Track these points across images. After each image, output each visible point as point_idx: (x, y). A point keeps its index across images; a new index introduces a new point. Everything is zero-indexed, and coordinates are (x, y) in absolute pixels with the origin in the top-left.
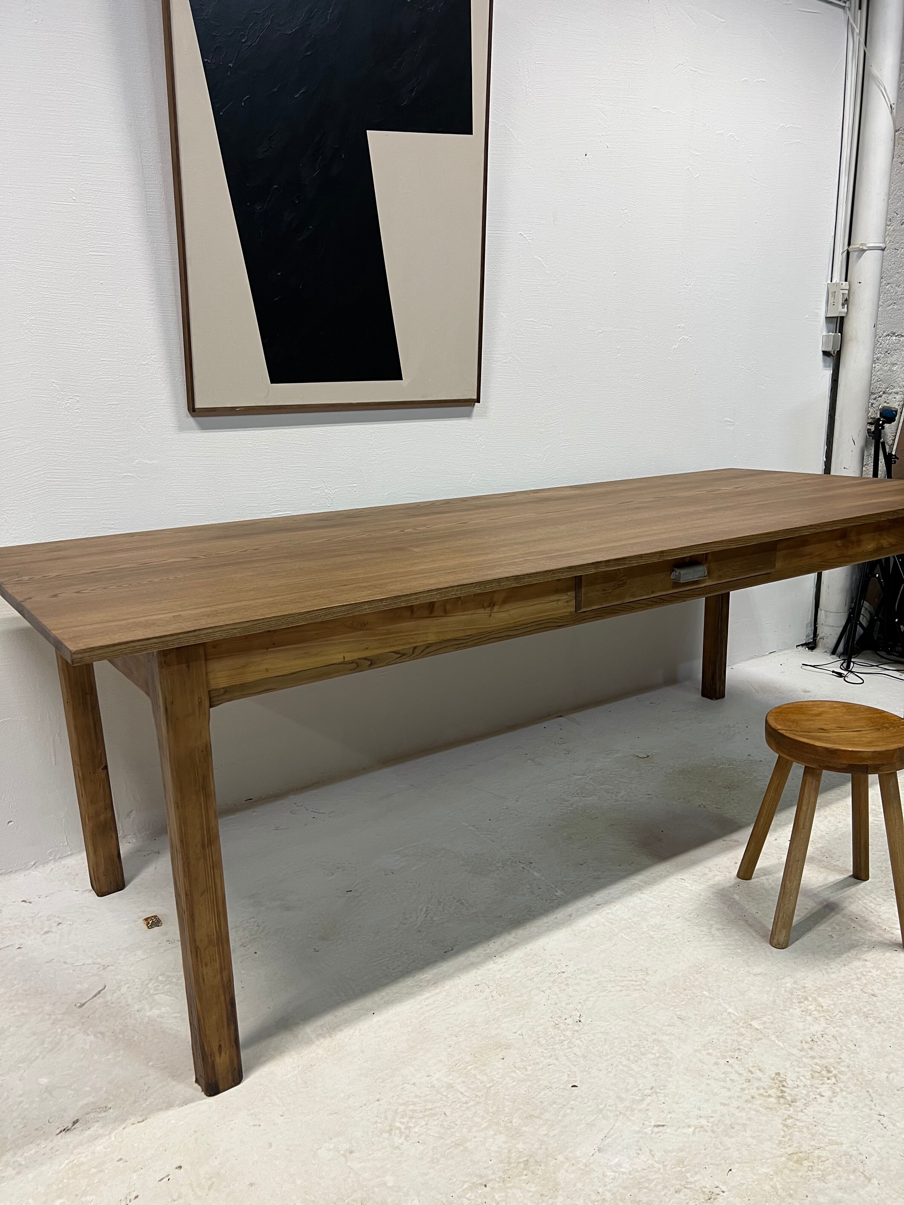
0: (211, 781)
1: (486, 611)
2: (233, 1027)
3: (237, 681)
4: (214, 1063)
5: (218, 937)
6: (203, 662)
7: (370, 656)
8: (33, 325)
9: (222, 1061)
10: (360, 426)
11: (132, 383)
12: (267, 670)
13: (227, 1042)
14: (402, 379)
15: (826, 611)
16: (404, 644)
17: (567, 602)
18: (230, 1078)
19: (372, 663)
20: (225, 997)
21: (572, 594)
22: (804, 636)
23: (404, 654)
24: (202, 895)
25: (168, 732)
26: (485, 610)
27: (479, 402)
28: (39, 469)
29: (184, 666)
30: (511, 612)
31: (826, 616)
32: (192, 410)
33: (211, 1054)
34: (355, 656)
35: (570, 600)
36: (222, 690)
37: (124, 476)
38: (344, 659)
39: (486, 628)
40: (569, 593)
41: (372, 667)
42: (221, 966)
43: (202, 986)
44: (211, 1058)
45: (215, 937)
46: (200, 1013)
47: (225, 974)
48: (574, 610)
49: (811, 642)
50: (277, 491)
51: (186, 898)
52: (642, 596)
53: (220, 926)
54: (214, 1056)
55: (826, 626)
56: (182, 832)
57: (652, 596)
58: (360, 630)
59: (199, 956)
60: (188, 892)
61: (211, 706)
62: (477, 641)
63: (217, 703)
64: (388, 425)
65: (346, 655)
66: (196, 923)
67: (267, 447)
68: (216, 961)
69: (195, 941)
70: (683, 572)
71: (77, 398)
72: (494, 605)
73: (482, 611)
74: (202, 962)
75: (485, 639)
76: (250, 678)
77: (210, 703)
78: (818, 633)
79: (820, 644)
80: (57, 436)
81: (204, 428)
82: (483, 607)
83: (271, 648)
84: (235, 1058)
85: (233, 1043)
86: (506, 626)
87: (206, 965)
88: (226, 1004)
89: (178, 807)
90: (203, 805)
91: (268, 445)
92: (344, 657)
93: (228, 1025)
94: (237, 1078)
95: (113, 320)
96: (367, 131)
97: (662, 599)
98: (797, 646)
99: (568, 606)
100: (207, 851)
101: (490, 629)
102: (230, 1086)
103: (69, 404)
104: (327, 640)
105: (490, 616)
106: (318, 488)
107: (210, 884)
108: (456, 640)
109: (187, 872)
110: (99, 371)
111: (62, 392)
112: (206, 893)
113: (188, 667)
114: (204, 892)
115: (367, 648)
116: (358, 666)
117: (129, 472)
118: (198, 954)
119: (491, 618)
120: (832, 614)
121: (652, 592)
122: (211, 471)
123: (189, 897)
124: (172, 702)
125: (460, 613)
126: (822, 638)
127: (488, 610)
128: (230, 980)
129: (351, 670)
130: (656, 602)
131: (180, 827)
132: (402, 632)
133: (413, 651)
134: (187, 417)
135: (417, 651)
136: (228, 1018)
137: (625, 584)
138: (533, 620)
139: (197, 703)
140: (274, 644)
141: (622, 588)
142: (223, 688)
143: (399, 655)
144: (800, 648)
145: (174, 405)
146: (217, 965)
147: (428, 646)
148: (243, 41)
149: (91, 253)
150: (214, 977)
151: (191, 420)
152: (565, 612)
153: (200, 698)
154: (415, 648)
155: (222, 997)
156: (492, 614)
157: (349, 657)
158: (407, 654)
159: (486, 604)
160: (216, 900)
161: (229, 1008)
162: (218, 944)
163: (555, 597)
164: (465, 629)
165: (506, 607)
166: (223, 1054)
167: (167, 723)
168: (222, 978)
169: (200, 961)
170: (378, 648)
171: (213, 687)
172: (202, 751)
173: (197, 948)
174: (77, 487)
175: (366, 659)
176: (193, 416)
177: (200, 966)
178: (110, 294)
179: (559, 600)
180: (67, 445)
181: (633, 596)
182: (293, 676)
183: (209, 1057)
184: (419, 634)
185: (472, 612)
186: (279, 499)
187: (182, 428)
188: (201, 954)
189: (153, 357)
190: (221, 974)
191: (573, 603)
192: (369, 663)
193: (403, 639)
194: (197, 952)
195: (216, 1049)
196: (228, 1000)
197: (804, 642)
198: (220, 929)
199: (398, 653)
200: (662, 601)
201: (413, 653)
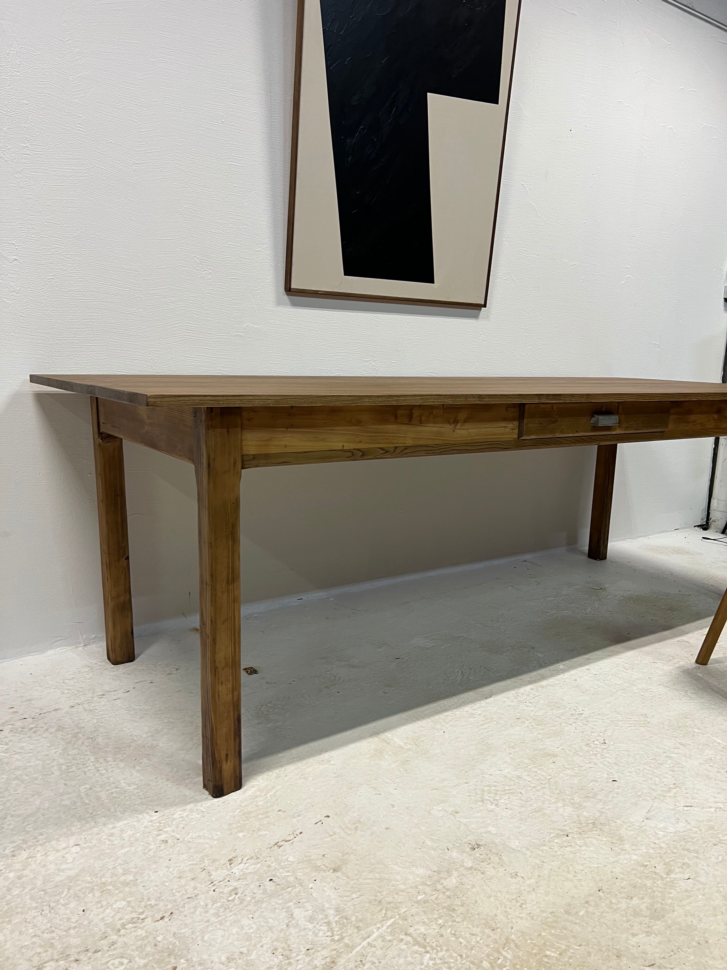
0: (238, 529)
1: (451, 427)
2: (238, 741)
3: (264, 451)
4: (221, 768)
5: (233, 661)
6: (239, 429)
7: (364, 449)
8: (186, 212)
9: (227, 767)
10: (401, 316)
11: (248, 264)
12: (286, 446)
13: (233, 752)
14: (434, 283)
15: (718, 500)
16: (388, 443)
17: (512, 429)
18: (233, 784)
19: (364, 454)
20: (234, 713)
21: (516, 423)
22: (700, 519)
23: (387, 452)
24: (223, 624)
25: (209, 483)
26: (450, 425)
27: (485, 307)
28: (178, 322)
29: (225, 430)
30: (470, 431)
31: (718, 503)
32: (288, 290)
33: (219, 761)
34: (351, 446)
35: (515, 429)
36: (251, 456)
37: (236, 335)
38: (343, 447)
39: (449, 440)
40: (514, 423)
41: (363, 458)
42: (233, 686)
43: (217, 700)
44: (220, 764)
45: (231, 660)
46: (214, 724)
47: (236, 693)
48: (517, 437)
49: (705, 524)
50: (340, 360)
51: (211, 624)
52: (569, 433)
53: (235, 652)
54: (222, 763)
55: (717, 511)
56: (212, 567)
57: (576, 435)
58: (357, 426)
59: (217, 675)
60: (213, 620)
61: (243, 468)
62: (443, 450)
63: (247, 466)
64: (420, 317)
65: (345, 444)
66: (217, 647)
67: (335, 325)
68: (229, 681)
69: (215, 661)
70: (601, 417)
71: (210, 271)
72: (458, 422)
73: (448, 426)
74: (218, 681)
75: (449, 449)
76: (273, 450)
77: (242, 465)
78: (710, 517)
79: (713, 525)
80: (193, 298)
81: (294, 304)
82: (449, 423)
83: (291, 428)
84: (238, 767)
85: (237, 754)
86: (465, 442)
87: (222, 683)
88: (234, 720)
89: (211, 546)
90: (230, 547)
91: (337, 323)
92: (343, 446)
93: (235, 738)
94: (238, 786)
95: (240, 215)
96: (428, 93)
97: (582, 439)
98: (695, 526)
99: (513, 432)
100: (231, 587)
101: (453, 442)
102: (233, 790)
103: (204, 275)
104: (331, 430)
105: (454, 431)
106: (368, 361)
107: (231, 615)
108: (427, 446)
109: (213, 601)
110: (227, 252)
111: (200, 265)
112: (227, 622)
113: (228, 432)
114: (225, 621)
115: (360, 442)
116: (353, 455)
117: (239, 332)
118: (217, 673)
119: (454, 433)
120: (723, 502)
121: (577, 432)
122: (296, 338)
123: (213, 623)
124: (214, 459)
125: (432, 425)
126: (714, 521)
127: (452, 426)
128: (239, 700)
129: (348, 457)
130: (578, 441)
131: (212, 564)
132: (387, 433)
133: (395, 450)
134: (284, 295)
135: (398, 451)
136: (235, 732)
137: (556, 421)
138: (484, 441)
139: (233, 463)
140: (292, 426)
141: (554, 424)
142: (252, 455)
143: (384, 452)
144: (696, 528)
145: (275, 284)
146: (230, 686)
147: (406, 448)
148: (351, 17)
149: (230, 163)
150: (227, 695)
151: (286, 297)
152: (511, 438)
153: (235, 459)
154: (396, 447)
155: (232, 713)
156: (456, 430)
157: (348, 446)
158: (390, 452)
159: (451, 421)
160: (234, 630)
161: (237, 723)
162: (232, 667)
163: (504, 424)
164: (435, 439)
165: (467, 426)
166: (229, 762)
167: (209, 476)
168: (233, 697)
169: (217, 680)
170: (368, 443)
171: (245, 452)
172: (233, 503)
173: (216, 668)
174: (203, 339)
175: (359, 450)
176: (287, 295)
177: (217, 684)
178: (240, 195)
179: (506, 427)
180: (199, 306)
181: (562, 432)
182: (305, 454)
183: (218, 763)
184: (400, 437)
185: (441, 425)
186: (341, 366)
187: (279, 303)
188: (218, 674)
189: (264, 246)
190: (233, 693)
191: (516, 431)
192: (361, 454)
193: (388, 439)
194: (216, 672)
195: (223, 756)
196: (236, 716)
197: (699, 524)
198: (235, 655)
199: (384, 450)
200: (582, 441)
201: (394, 451)
